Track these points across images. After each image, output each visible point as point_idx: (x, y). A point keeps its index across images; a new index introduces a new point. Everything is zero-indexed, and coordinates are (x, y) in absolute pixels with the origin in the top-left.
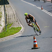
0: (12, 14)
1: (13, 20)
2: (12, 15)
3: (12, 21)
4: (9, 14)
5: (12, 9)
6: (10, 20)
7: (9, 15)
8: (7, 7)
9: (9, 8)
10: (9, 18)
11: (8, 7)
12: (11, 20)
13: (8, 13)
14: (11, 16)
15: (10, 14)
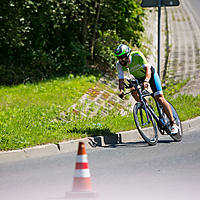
0: (190, 48)
1: (190, 68)
2: (190, 52)
3: (186, 71)
4: (179, 46)
5: (192, 28)
6: (179, 68)
7: (180, 50)
8: (174, 19)
9: (182, 22)
10: (175, 61)
11: (179, 20)
12: (183, 69)
13: (176, 40)
14: (184, 54)
15: (183, 47)
